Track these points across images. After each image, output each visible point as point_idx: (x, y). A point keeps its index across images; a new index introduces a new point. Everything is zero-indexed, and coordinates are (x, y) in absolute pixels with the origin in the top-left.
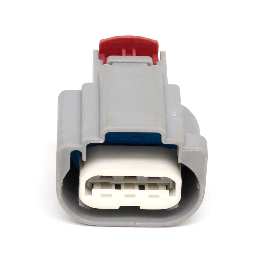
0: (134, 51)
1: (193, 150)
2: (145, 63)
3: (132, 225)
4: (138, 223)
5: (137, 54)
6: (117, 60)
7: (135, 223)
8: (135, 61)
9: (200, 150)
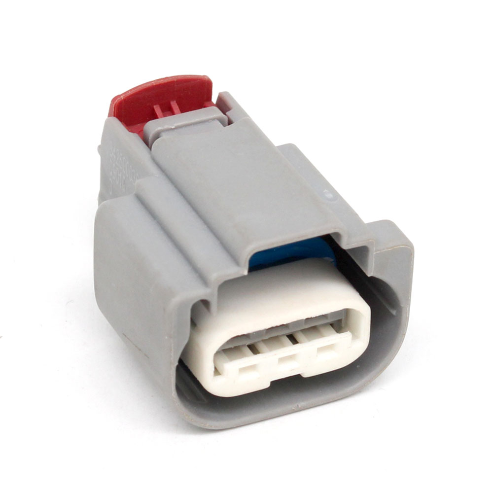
0: (174, 105)
1: (391, 248)
2: (213, 119)
3: (294, 410)
4: (302, 404)
5: (183, 110)
6: (166, 127)
7: (296, 405)
8: (197, 120)
9: (403, 245)
